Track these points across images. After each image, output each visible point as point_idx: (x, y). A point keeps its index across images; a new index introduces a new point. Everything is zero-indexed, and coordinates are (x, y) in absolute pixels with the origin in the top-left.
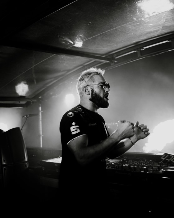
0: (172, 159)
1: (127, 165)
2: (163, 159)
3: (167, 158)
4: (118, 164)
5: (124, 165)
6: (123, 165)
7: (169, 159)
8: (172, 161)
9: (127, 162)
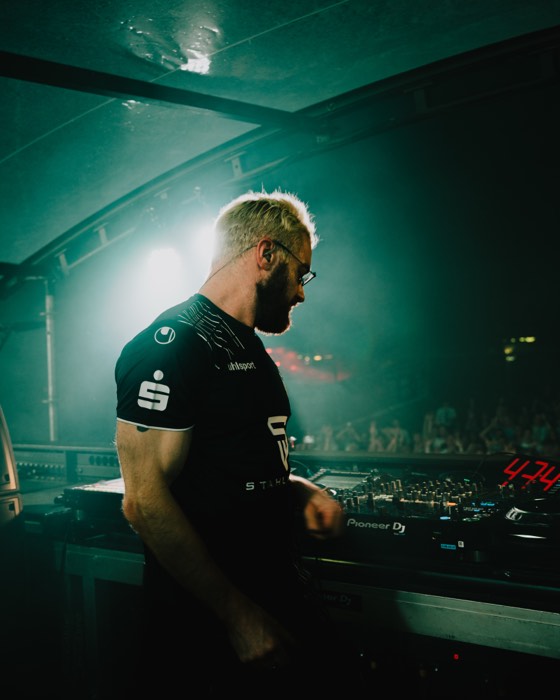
0: (543, 473)
1: (387, 498)
2: (510, 476)
3: (523, 472)
4: (354, 494)
5: (376, 498)
6: (370, 496)
7: (533, 474)
8: (542, 480)
9: (386, 486)
